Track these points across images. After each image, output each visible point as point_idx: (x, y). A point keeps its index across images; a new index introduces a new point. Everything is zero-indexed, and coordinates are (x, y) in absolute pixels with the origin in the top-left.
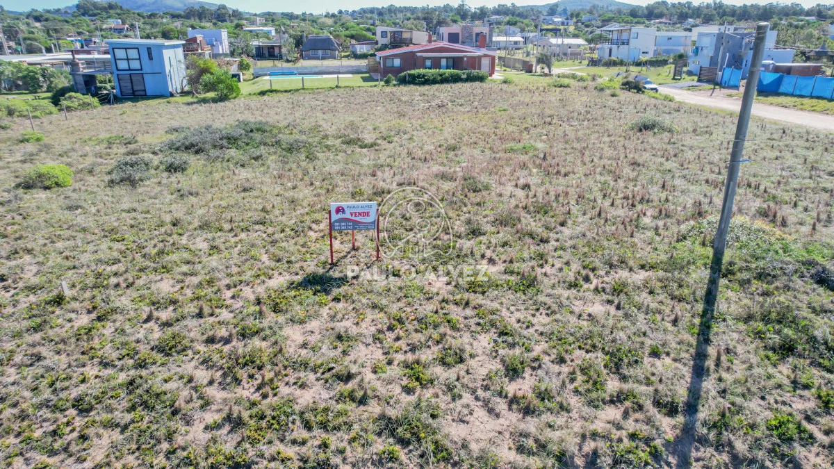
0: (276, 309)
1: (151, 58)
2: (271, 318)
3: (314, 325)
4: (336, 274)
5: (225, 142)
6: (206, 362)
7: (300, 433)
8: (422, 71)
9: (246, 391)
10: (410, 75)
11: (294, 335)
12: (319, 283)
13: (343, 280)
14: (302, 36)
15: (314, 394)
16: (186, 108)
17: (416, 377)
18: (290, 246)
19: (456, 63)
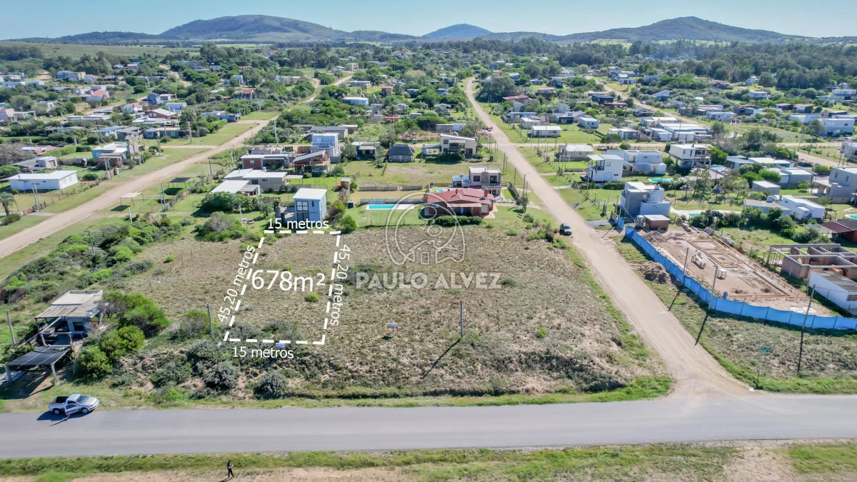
0: (379, 342)
1: (313, 205)
2: (378, 344)
3: (385, 345)
4: (389, 336)
6: (369, 349)
7: (382, 359)
9: (375, 354)
11: (381, 347)
12: (386, 338)
13: (390, 338)
14: (388, 142)
15: (384, 355)
17: (398, 354)
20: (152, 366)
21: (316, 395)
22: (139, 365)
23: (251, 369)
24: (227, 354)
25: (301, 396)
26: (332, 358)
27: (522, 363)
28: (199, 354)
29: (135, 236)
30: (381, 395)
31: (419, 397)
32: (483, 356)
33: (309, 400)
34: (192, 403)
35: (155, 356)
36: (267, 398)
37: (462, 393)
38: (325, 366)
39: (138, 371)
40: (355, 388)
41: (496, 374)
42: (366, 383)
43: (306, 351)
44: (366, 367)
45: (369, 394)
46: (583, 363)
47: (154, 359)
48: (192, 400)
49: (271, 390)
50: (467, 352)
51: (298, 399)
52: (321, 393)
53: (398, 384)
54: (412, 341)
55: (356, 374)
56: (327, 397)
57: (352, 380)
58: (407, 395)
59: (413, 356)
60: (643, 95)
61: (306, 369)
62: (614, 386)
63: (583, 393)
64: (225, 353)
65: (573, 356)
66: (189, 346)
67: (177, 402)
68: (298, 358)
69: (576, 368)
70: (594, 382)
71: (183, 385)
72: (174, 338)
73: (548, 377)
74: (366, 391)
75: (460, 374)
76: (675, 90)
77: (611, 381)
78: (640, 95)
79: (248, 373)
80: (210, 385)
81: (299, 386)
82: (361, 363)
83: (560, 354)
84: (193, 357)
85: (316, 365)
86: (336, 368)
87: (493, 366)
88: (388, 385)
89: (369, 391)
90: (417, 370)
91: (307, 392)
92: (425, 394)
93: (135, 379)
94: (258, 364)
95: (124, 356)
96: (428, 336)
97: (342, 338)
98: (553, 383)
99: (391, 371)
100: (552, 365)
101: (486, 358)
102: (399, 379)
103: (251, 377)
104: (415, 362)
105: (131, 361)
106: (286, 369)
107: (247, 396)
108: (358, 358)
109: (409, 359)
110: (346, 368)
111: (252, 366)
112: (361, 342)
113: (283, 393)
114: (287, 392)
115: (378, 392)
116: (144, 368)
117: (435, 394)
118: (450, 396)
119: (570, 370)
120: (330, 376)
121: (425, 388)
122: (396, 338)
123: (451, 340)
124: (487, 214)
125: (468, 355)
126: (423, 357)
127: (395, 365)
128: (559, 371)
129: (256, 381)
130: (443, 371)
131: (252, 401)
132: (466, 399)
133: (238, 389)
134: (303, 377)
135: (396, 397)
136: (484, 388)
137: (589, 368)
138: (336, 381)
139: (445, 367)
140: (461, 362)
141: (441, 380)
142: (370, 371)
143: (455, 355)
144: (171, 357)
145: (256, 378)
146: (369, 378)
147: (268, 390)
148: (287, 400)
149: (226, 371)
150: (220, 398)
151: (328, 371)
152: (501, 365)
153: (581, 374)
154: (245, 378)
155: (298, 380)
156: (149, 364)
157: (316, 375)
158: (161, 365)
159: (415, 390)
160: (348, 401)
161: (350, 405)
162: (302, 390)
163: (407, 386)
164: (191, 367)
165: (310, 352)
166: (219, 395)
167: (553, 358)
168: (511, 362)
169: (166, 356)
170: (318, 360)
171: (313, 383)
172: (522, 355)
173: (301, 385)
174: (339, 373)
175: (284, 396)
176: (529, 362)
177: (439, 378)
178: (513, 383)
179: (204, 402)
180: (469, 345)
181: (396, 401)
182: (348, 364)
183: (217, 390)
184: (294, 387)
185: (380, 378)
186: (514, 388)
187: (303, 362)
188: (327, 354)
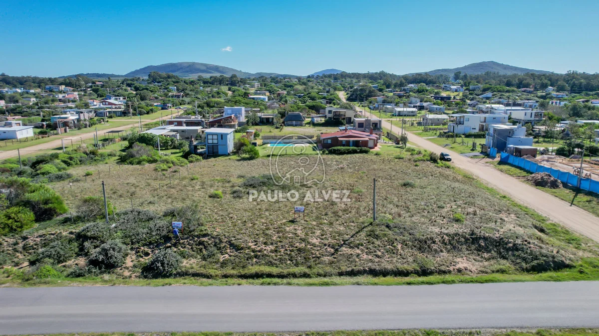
0: (284, 225)
1: (222, 139)
2: (283, 226)
3: (291, 227)
4: (295, 220)
5: (261, 184)
6: (274, 231)
7: (289, 239)
8: (339, 148)
9: (281, 234)
10: (334, 149)
11: (288, 229)
12: (292, 221)
13: (297, 221)
14: (284, 112)
15: (291, 235)
16: (237, 163)
17: (307, 234)
18: (286, 215)
19: (356, 143)
20: (35, 247)
21: (213, 274)
22: (21, 245)
23: (142, 248)
24: (119, 234)
25: (195, 275)
26: (233, 239)
27: (446, 244)
28: (89, 234)
29: (64, 159)
30: (289, 274)
31: (334, 277)
32: (401, 237)
33: (205, 280)
34: (67, 282)
35: (40, 236)
36: (156, 276)
37: (385, 273)
38: (225, 246)
39: (17, 251)
40: (258, 267)
41: (420, 256)
42: (271, 262)
43: (205, 232)
44: (270, 246)
45: (274, 274)
46: (517, 242)
47: (38, 239)
48: (68, 278)
49: (161, 268)
50: (383, 232)
51: (192, 278)
52: (219, 272)
53: (309, 264)
54: (321, 224)
55: (259, 254)
56: (226, 276)
57: (255, 260)
58: (319, 275)
59: (323, 237)
60: (471, 96)
61: (204, 250)
62: (560, 266)
63: (526, 273)
64: (116, 233)
65: (502, 236)
66: (79, 228)
67: (49, 279)
68: (196, 239)
69: (509, 248)
70: (536, 262)
71: (64, 264)
72: (66, 221)
73: (478, 258)
74: (271, 270)
75: (379, 253)
76: (495, 93)
77: (556, 260)
78: (470, 96)
79: (139, 252)
80: (94, 263)
81: (194, 265)
82: (265, 243)
83: (487, 235)
84: (81, 237)
85: (215, 245)
86: (237, 248)
87: (415, 247)
88: (297, 265)
89: (274, 270)
90: (329, 250)
91: (203, 271)
92: (341, 274)
93: (10, 259)
94: (150, 243)
95: (5, 236)
96: (337, 220)
97: (245, 222)
98: (486, 263)
99: (299, 250)
100: (480, 245)
101: (405, 238)
102: (309, 258)
103: (142, 257)
104: (326, 242)
105: (11, 241)
106: (182, 249)
107: (133, 276)
108: (261, 239)
109: (319, 240)
110: (249, 248)
111: (144, 245)
112: (265, 225)
113: (175, 272)
114: (180, 271)
115: (285, 272)
116: (24, 248)
117: (352, 273)
118: (370, 277)
119: (502, 250)
120: (230, 256)
121: (339, 268)
122: (303, 222)
123: (363, 223)
124: (373, 148)
125: (385, 235)
126: (334, 238)
127: (303, 245)
128: (489, 252)
129: (146, 260)
130: (358, 251)
131: (137, 280)
132: (389, 279)
133: (125, 268)
134: (199, 257)
135: (307, 277)
136: (410, 268)
137: (525, 247)
138: (237, 260)
139: (361, 247)
140: (377, 243)
141: (357, 260)
142: (276, 251)
143: (370, 235)
144: (59, 237)
145: (146, 258)
146: (275, 258)
147: (158, 267)
148: (178, 279)
149: (114, 249)
150: (102, 276)
151: (228, 251)
152: (423, 245)
153: (516, 253)
154: (134, 257)
155: (193, 260)
156: (31, 244)
157: (214, 255)
158: (45, 245)
159: (328, 269)
160: (251, 280)
161: (253, 284)
162: (197, 269)
163: (319, 265)
164: (78, 247)
165: (209, 233)
166: (102, 273)
167: (480, 238)
168: (434, 242)
169: (52, 236)
170: (217, 241)
171: (211, 263)
172: (445, 236)
173: (197, 265)
174: (240, 253)
175: (175, 275)
176: (454, 243)
177: (355, 257)
178: (441, 263)
179: (83, 280)
180: (383, 227)
181: (308, 280)
182: (250, 244)
183: (100, 269)
184: (188, 265)
185: (287, 257)
186: (443, 268)
187: (201, 243)
188: (227, 234)
